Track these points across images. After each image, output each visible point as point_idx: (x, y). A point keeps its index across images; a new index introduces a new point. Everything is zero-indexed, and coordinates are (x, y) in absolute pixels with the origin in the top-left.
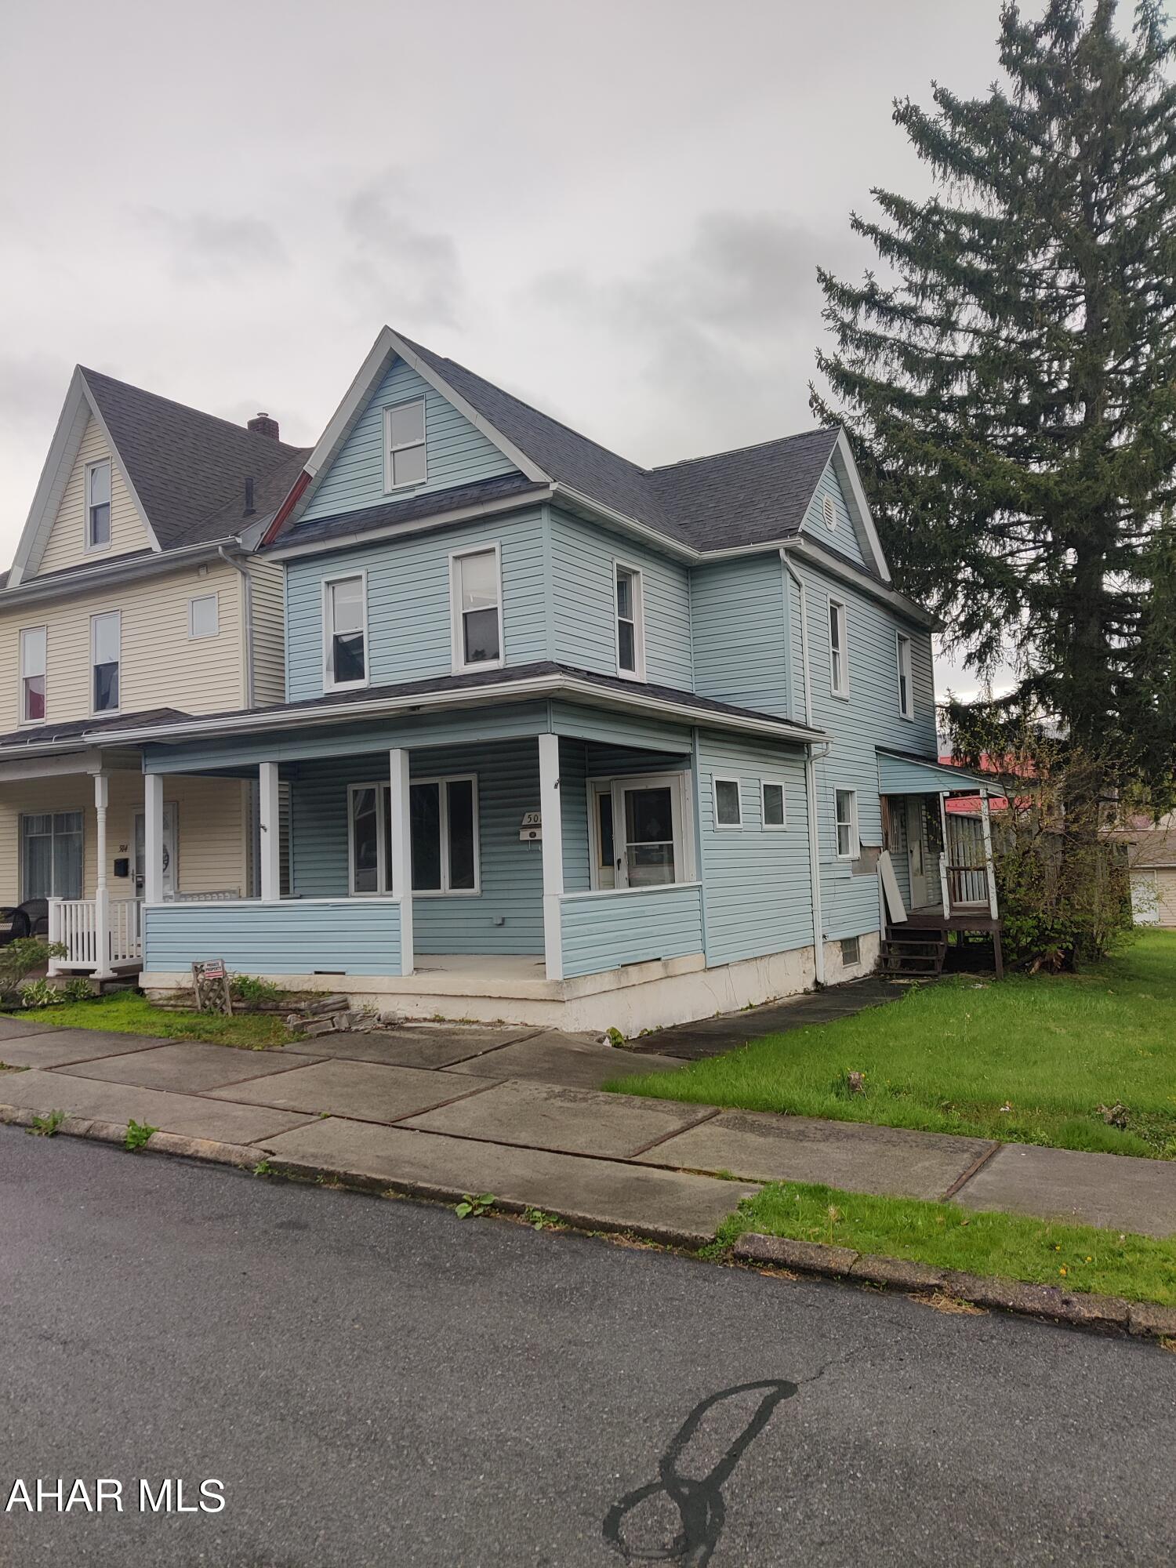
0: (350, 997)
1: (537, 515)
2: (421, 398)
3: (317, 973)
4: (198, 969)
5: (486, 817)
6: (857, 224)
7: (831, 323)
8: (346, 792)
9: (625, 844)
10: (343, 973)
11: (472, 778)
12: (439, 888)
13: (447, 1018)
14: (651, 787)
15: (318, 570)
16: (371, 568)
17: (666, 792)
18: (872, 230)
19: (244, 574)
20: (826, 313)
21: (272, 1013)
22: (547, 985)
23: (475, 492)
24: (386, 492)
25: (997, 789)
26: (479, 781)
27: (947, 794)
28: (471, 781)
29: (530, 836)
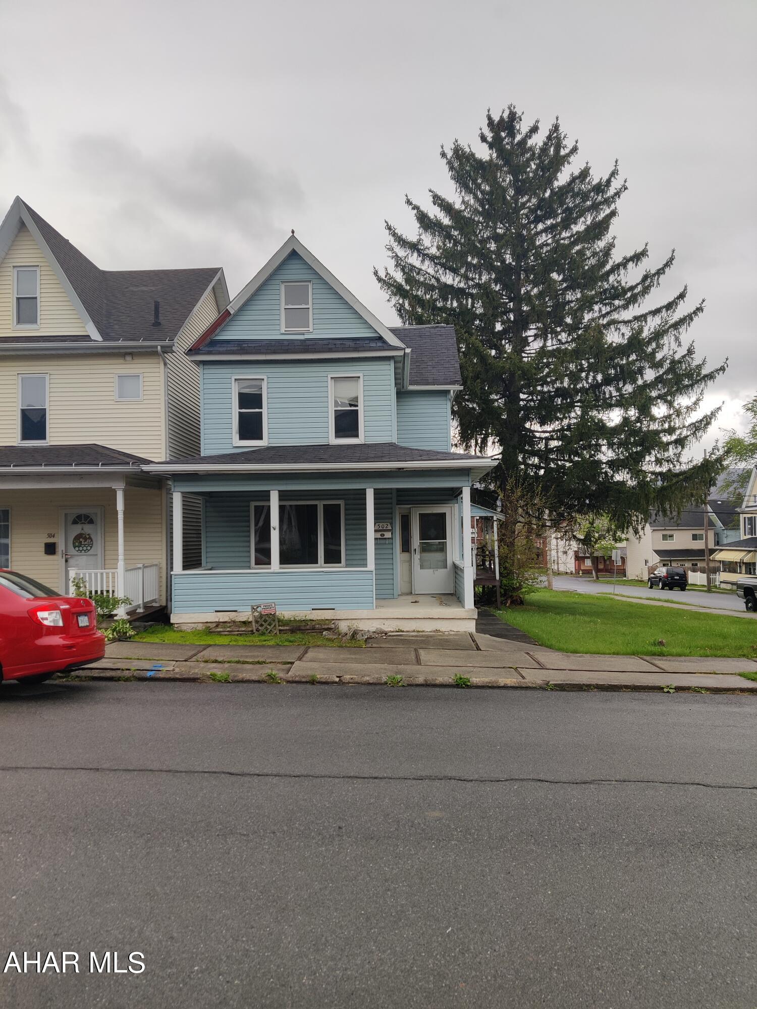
0: (337, 622)
1: (387, 363)
2: (310, 281)
3: (313, 609)
4: (254, 609)
5: (349, 525)
6: (409, 202)
7: (390, 253)
8: (249, 506)
9: (419, 541)
10: (334, 609)
11: (341, 503)
12: (317, 563)
13: (405, 630)
14: (434, 512)
15: (230, 371)
16: (270, 375)
17: (443, 515)
18: (416, 208)
19: (165, 364)
20: (388, 247)
21: (310, 631)
22: (467, 611)
23: (351, 344)
24: (282, 332)
25: (501, 516)
26: (346, 505)
27: (478, 518)
28: (340, 504)
29: (381, 535)
